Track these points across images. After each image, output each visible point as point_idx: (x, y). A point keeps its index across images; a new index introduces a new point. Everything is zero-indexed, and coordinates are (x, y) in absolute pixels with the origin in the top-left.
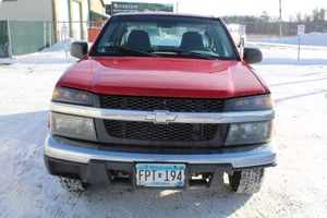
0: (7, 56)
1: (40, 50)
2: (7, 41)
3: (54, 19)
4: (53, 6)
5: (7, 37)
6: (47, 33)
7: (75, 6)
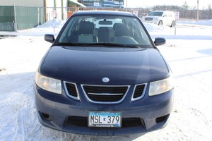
1: (35, 26)
2: (14, 20)
3: (45, 5)
5: (13, 17)
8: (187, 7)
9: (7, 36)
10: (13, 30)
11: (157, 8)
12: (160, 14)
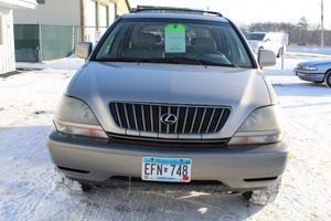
0: (37, 61)
1: (69, 55)
2: (38, 45)
3: (82, 24)
4: (82, 9)
5: (38, 41)
6: (76, 37)
7: (102, 10)
8: (306, 25)
9: (28, 70)
10: (37, 60)
11: (257, 27)
12: (260, 37)
